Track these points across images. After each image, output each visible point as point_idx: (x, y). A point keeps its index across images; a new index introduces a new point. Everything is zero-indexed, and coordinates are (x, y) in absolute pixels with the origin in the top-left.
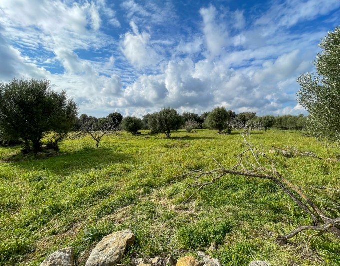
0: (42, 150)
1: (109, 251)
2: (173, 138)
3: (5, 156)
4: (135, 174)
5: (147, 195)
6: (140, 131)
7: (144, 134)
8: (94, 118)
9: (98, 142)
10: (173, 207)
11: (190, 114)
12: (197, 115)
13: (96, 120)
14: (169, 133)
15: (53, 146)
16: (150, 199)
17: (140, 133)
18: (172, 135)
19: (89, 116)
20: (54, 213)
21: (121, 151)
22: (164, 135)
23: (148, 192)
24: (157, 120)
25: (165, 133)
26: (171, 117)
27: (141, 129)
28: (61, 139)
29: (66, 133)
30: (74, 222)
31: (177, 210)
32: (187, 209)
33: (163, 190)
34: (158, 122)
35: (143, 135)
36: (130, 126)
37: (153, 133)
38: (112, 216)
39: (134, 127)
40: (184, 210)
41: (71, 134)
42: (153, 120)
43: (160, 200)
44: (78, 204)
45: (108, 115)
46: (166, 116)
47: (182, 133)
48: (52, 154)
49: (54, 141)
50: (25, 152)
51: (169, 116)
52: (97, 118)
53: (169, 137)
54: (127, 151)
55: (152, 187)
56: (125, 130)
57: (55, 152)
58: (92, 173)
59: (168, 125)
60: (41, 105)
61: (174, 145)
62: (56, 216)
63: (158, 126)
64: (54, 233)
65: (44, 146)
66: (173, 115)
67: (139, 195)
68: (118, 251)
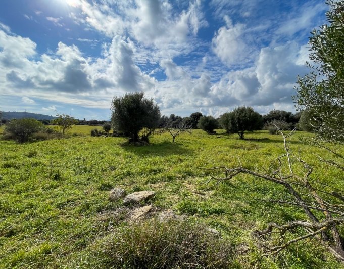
0: (138, 140)
1: (138, 196)
2: (247, 139)
3: (121, 142)
4: (183, 164)
5: (183, 179)
6: (215, 130)
7: (219, 133)
8: (180, 117)
9: (174, 137)
10: (194, 190)
11: (280, 112)
12: (290, 113)
13: (181, 119)
14: (242, 133)
15: (145, 138)
16: (183, 182)
17: (215, 132)
18: (246, 136)
19: (176, 115)
20: (127, 175)
21: (188, 146)
22: (237, 136)
23: (185, 177)
24: (230, 119)
25: (239, 133)
26: (245, 116)
27: (216, 128)
28: (150, 133)
29: (154, 129)
30: (134, 182)
31: (196, 193)
32: (204, 194)
33: (197, 179)
34: (230, 122)
35: (217, 134)
36: (205, 125)
37: (228, 133)
38: (153, 185)
39: (210, 126)
40: (201, 194)
41: (156, 130)
42: (225, 119)
43: (190, 184)
44: (140, 174)
45: (190, 115)
46: (240, 115)
47: (262, 134)
48: (144, 144)
49: (146, 135)
50: (130, 141)
51: (243, 114)
52: (182, 117)
53: (242, 138)
54: (192, 147)
55: (190, 175)
56: (201, 128)
57: (145, 142)
58: (157, 158)
59: (240, 125)
60: (138, 109)
61: (242, 146)
62: (128, 177)
63: (230, 125)
64: (124, 184)
65: (140, 138)
66: (248, 114)
67: (177, 178)
68: (141, 198)
